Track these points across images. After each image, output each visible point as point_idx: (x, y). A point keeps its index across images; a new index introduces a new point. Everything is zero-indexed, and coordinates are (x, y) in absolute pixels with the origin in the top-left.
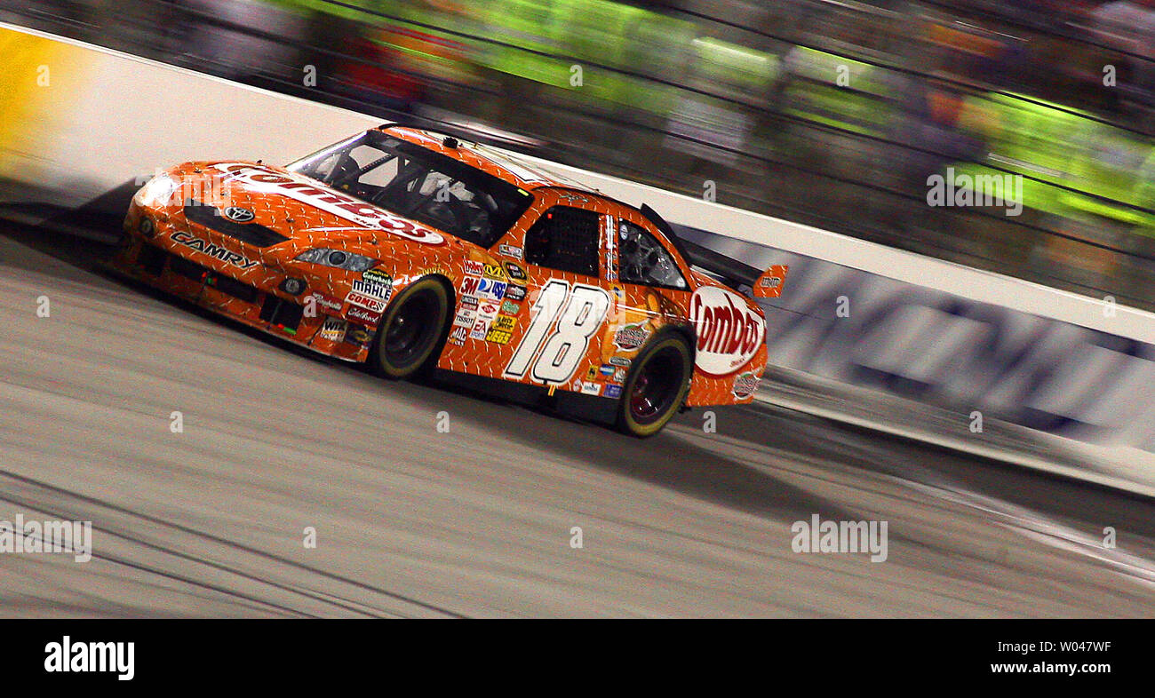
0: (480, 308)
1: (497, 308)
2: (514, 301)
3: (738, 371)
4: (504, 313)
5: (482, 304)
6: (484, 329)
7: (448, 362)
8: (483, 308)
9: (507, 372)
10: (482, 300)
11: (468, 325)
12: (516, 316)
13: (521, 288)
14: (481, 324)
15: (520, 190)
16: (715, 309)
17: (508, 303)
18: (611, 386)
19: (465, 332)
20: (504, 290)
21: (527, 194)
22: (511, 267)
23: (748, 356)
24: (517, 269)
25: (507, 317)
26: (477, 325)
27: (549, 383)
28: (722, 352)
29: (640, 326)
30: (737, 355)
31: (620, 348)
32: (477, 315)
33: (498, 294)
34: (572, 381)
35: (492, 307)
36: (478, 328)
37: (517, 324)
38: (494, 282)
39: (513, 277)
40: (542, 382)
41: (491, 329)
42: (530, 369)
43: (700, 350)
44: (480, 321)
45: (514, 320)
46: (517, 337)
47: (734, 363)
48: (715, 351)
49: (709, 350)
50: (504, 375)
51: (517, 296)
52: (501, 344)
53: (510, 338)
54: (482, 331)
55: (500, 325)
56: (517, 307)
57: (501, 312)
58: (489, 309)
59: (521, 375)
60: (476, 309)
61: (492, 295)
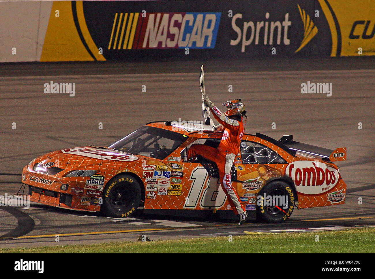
0: (159, 183)
1: (169, 182)
2: (177, 178)
3: (329, 192)
4: (173, 183)
5: (159, 181)
6: (165, 191)
7: (149, 206)
8: (161, 182)
9: (185, 206)
10: (158, 180)
11: (156, 190)
12: (181, 184)
13: (180, 172)
14: (163, 189)
15: (184, 135)
16: (303, 169)
17: (175, 179)
18: (249, 206)
19: (154, 193)
20: (170, 174)
21: (186, 137)
22: (173, 165)
23: (332, 186)
24: (176, 165)
25: (176, 185)
26: (160, 190)
27: (212, 208)
28: (313, 185)
29: (256, 180)
30: (325, 185)
31: (248, 190)
32: (159, 185)
33: (167, 176)
34: (226, 205)
36: (161, 191)
37: (183, 187)
38: (162, 172)
39: (174, 169)
40: (208, 208)
41: (168, 190)
42: (199, 204)
43: (298, 185)
44: (161, 188)
45: (181, 186)
46: (186, 193)
47: (323, 189)
48: (308, 185)
49: (304, 185)
50: (184, 208)
51: (178, 176)
52: (177, 195)
53: (181, 193)
54: (164, 192)
55: (173, 188)
56: (180, 181)
57: (171, 183)
58: (164, 182)
59: (195, 207)
60: (157, 183)
61: (163, 177)
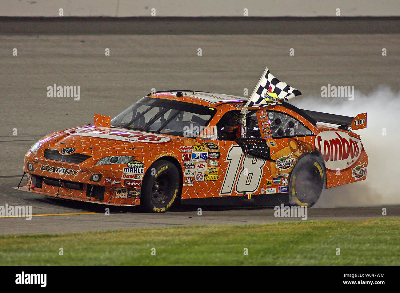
0: (196, 167)
1: (206, 165)
2: (214, 160)
3: (353, 166)
4: (210, 166)
5: (197, 165)
6: (202, 176)
7: (186, 195)
8: (198, 166)
9: (221, 193)
10: (196, 163)
11: (193, 176)
12: (218, 166)
13: (216, 153)
14: (200, 174)
15: (210, 108)
16: (330, 141)
17: (212, 161)
18: (282, 188)
19: (191, 179)
20: (207, 156)
21: (213, 109)
22: (209, 144)
23: (356, 159)
24: (212, 144)
25: (212, 168)
26: (197, 175)
27: (246, 193)
28: (340, 159)
29: (289, 157)
30: (349, 159)
31: (281, 170)
32: (196, 170)
33: (204, 158)
34: (259, 189)
35: (203, 165)
36: (198, 176)
37: (219, 170)
38: (200, 153)
39: (210, 149)
40: (243, 193)
41: (206, 175)
42: (234, 189)
43: (327, 161)
44: (198, 173)
45: (218, 169)
46: (222, 177)
47: (348, 163)
48: (336, 159)
49: (332, 160)
50: (220, 195)
51: (215, 157)
52: (214, 181)
53: (218, 177)
54: (201, 177)
55: (210, 172)
56: (216, 162)
57: (208, 166)
58: (201, 166)
59: (230, 193)
60: (194, 168)
61: (201, 160)
